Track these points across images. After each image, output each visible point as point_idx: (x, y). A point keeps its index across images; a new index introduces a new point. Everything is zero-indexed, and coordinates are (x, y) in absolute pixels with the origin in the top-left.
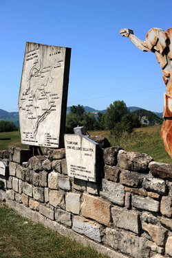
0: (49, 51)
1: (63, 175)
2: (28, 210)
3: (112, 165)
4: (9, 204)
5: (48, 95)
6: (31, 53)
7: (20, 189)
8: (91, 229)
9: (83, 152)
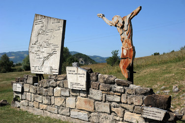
0: (52, 21)
1: (64, 89)
2: (39, 111)
3: (95, 81)
4: (23, 109)
5: (51, 45)
6: (38, 21)
7: (32, 99)
8: (82, 115)
9: (78, 76)
